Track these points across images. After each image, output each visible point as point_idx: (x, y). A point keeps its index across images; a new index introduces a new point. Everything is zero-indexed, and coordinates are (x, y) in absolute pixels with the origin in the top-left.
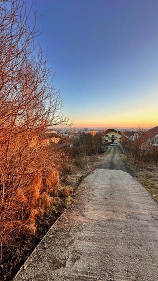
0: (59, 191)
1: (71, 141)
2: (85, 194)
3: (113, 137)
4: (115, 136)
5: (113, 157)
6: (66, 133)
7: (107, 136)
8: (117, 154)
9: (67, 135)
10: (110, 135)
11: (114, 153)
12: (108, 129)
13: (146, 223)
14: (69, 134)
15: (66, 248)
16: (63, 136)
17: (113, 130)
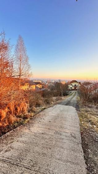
0: (25, 115)
1: (49, 87)
2: (39, 118)
3: (75, 86)
4: (77, 85)
5: (72, 98)
6: (47, 82)
7: (71, 85)
8: (75, 97)
9: (47, 83)
10: (74, 84)
11: (74, 96)
12: (73, 81)
13: (64, 137)
14: (49, 83)
15: (7, 145)
16: (45, 84)
17: (75, 81)
